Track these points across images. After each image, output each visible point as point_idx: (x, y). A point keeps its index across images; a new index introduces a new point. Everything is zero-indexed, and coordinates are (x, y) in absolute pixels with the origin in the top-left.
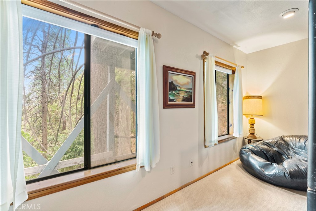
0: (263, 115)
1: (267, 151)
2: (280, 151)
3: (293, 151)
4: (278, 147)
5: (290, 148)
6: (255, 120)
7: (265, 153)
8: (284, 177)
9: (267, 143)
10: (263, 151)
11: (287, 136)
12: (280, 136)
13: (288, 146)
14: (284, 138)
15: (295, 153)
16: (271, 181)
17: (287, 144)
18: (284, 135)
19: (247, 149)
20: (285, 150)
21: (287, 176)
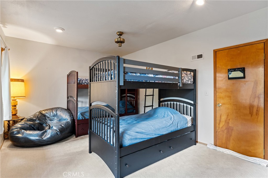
0: (25, 97)
1: (34, 125)
2: (41, 122)
3: (49, 119)
4: (39, 120)
5: (47, 118)
6: (17, 101)
7: (33, 126)
8: (57, 135)
9: (30, 119)
10: (31, 126)
11: (44, 111)
12: (39, 111)
13: (45, 117)
14: (42, 112)
15: (51, 120)
16: (48, 142)
17: (45, 116)
18: (41, 110)
19: (19, 129)
20: (44, 121)
21: (58, 134)
